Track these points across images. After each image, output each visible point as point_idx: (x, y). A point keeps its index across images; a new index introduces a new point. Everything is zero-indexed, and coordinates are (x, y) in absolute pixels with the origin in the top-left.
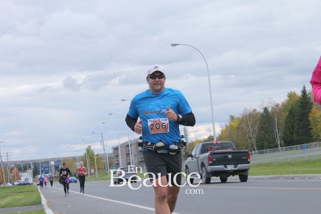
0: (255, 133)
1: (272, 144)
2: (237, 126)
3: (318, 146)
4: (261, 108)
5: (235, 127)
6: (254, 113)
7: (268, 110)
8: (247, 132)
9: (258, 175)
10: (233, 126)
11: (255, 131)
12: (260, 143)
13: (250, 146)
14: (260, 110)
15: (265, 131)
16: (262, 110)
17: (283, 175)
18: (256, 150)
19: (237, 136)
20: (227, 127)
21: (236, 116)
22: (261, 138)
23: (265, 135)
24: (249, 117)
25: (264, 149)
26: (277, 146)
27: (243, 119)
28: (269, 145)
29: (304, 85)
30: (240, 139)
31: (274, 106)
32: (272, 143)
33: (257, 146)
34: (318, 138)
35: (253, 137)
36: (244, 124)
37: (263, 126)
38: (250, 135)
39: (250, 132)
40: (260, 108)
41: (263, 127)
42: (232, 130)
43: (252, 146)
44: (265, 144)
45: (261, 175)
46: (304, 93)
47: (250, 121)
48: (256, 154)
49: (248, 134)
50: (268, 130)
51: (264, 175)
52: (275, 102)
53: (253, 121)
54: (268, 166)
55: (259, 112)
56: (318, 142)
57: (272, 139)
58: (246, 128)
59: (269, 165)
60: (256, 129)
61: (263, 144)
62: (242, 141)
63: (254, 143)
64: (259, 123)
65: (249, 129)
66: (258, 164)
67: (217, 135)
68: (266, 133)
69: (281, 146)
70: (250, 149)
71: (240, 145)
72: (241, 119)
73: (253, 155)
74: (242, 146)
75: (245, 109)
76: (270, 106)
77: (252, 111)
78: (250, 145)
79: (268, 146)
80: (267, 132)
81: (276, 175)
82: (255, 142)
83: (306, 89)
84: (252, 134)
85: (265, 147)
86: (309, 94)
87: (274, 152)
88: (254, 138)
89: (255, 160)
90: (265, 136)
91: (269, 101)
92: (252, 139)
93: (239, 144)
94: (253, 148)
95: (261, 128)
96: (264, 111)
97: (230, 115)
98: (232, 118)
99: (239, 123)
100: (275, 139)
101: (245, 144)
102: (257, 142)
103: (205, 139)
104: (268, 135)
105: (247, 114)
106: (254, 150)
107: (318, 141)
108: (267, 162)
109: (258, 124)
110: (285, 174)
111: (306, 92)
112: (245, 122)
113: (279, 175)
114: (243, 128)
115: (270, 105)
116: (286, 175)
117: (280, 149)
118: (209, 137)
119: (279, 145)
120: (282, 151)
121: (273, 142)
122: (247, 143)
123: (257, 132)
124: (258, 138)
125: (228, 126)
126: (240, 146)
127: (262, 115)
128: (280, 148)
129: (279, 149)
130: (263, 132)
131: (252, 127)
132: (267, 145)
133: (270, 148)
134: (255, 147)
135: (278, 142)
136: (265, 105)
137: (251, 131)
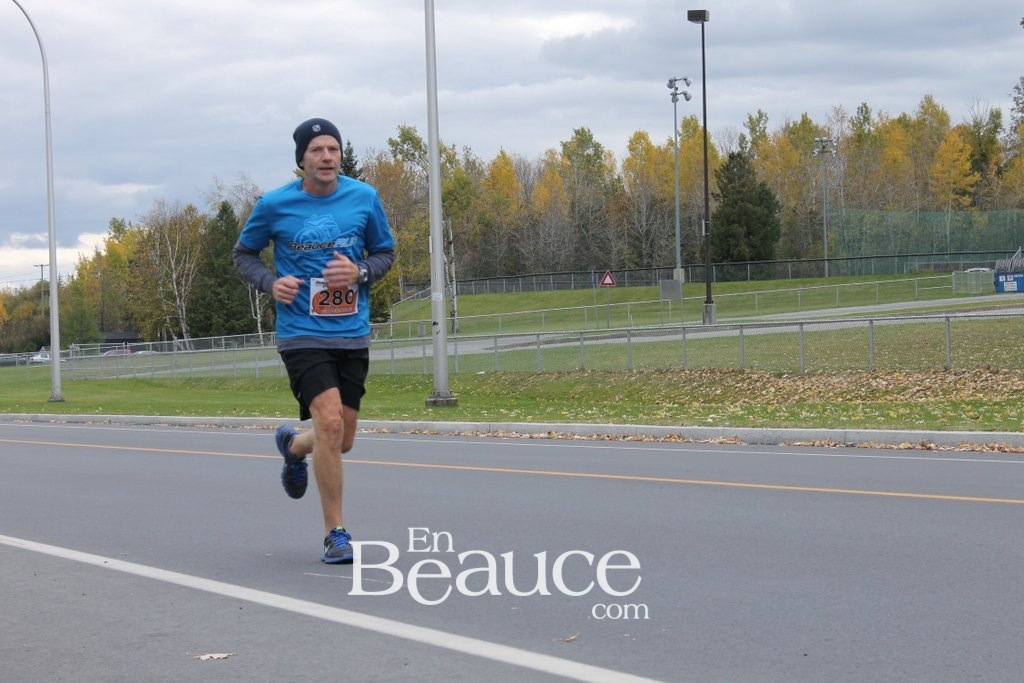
0: (187, 281)
1: (238, 320)
2: (132, 257)
3: (376, 336)
4: (211, 204)
5: (124, 258)
6: (189, 218)
7: (232, 212)
8: (160, 279)
9: (180, 414)
10: (119, 256)
11: (188, 275)
12: (202, 313)
13: (168, 321)
14: (208, 211)
15: (217, 277)
16: (214, 209)
17: (254, 416)
18: (185, 335)
19: (131, 289)
20: (98, 254)
21: (130, 224)
22: (204, 298)
23: (219, 290)
24: (170, 229)
25: (211, 332)
26: (251, 328)
27: (150, 233)
28: (227, 321)
29: (349, 144)
30: (139, 299)
31: (251, 200)
32: (238, 316)
33: (191, 323)
34: (380, 311)
35: (180, 294)
36: (153, 252)
37: (214, 260)
38: (170, 286)
39: (171, 277)
40: (208, 203)
41: (213, 264)
42: (115, 267)
43: (176, 321)
44: (216, 319)
45: (189, 413)
46: (347, 166)
47: (173, 242)
48: (186, 349)
49: (164, 284)
50: (227, 276)
51: (198, 413)
52: (255, 188)
53: (183, 244)
54: (216, 388)
55: (204, 217)
56: (378, 322)
57: (238, 303)
58: (160, 264)
59: (220, 382)
60: (189, 269)
61: (208, 318)
62: (143, 303)
63: (182, 314)
64: (201, 252)
65: (170, 267)
66: (187, 380)
67: (66, 282)
68: (221, 285)
69: (266, 327)
70: (168, 332)
71: (136, 316)
72: (145, 234)
73: (175, 352)
74: (143, 320)
75: (161, 204)
76: (240, 199)
77: (181, 210)
78: (168, 318)
79: (223, 326)
80: (226, 281)
81: (233, 415)
82: (184, 309)
83: (354, 154)
84: (178, 284)
85: (214, 327)
86: (361, 171)
87: (241, 344)
88: (181, 298)
89: (179, 367)
90: (217, 294)
91: (238, 183)
92: (175, 299)
93: (132, 314)
94: (177, 329)
95: (208, 269)
96: (220, 216)
97: (110, 219)
98: (118, 227)
99: (136, 247)
100: (248, 305)
101: (151, 314)
102: (189, 311)
103: (25, 290)
104: (228, 292)
105: (164, 220)
106: (181, 336)
107: (379, 319)
108: (214, 375)
109: (197, 254)
110: (262, 413)
111: (353, 166)
112: (157, 244)
113: (242, 416)
114: (149, 264)
115: (240, 196)
116: (262, 418)
117: (261, 337)
118: (39, 285)
119: (259, 325)
120: (265, 345)
121: (241, 313)
122: (158, 312)
123: (193, 280)
124: (194, 298)
125: (104, 253)
126: (136, 320)
127: (213, 228)
128: (260, 333)
129: (258, 337)
130: (212, 282)
131: (178, 262)
132: (221, 321)
133: (231, 331)
134: (184, 326)
135: (256, 315)
136: (225, 197)
137: (174, 276)
